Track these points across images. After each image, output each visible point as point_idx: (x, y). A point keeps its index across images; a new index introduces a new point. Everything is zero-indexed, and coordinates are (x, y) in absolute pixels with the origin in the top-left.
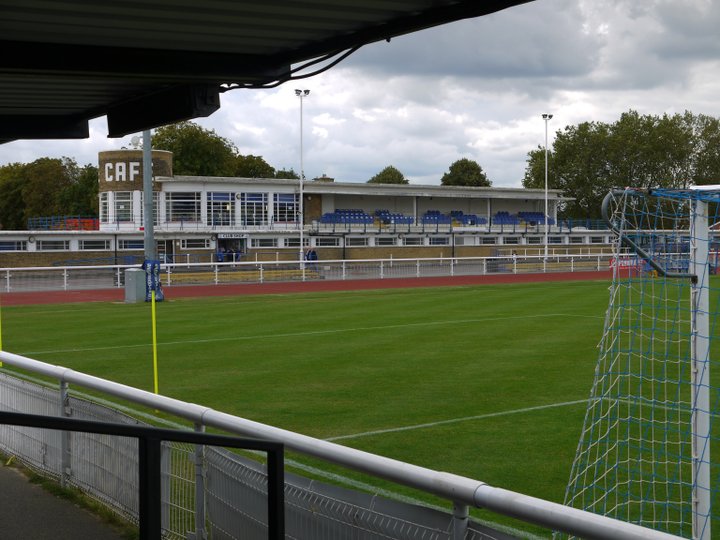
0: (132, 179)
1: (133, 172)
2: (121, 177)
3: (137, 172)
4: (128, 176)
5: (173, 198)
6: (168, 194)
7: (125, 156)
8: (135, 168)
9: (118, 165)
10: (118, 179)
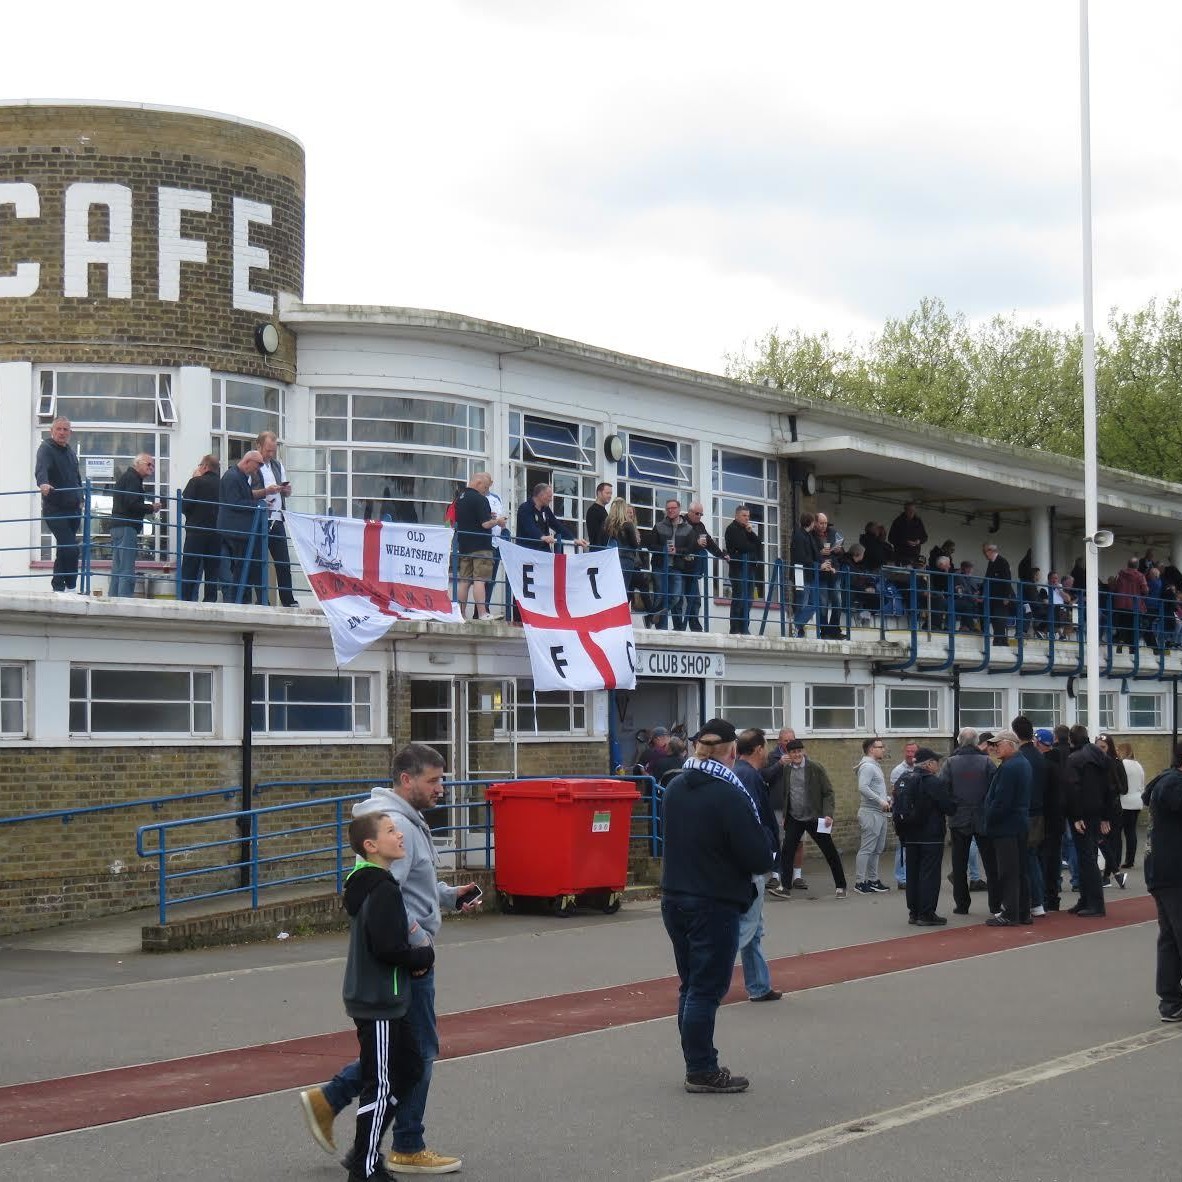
0: (169, 289)
1: (177, 251)
2: (98, 273)
3: (197, 251)
4: (145, 268)
5: (362, 431)
6: (328, 402)
7: (129, 145)
8: (190, 225)
9: (79, 197)
10: (76, 285)
